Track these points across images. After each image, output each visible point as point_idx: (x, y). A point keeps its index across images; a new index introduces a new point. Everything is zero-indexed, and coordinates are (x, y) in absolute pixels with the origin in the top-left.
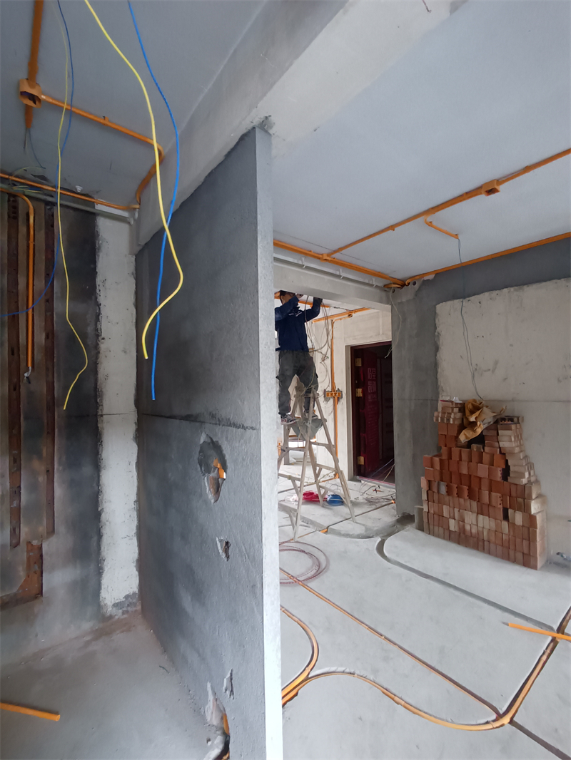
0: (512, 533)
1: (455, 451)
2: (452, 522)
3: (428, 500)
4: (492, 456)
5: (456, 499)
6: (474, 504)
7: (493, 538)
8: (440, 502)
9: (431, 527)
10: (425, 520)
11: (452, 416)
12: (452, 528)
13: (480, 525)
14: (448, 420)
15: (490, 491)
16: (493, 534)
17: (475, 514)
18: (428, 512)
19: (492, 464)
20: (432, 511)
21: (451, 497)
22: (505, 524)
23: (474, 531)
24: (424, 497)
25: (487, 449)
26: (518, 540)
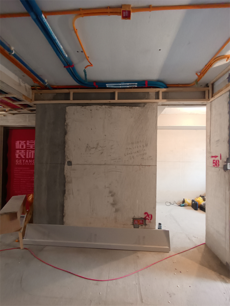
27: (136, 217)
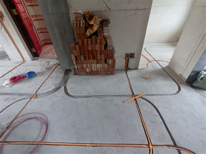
0: (108, 67)
1: (85, 40)
2: (87, 69)
3: (76, 64)
4: (101, 40)
5: (88, 60)
6: (95, 61)
7: (102, 70)
8: (82, 63)
9: (80, 73)
10: (77, 71)
11: (81, 22)
12: (88, 71)
13: (98, 67)
14: (80, 25)
15: (101, 54)
16: (102, 69)
17: (95, 64)
18: (78, 68)
19: (101, 44)
20: (79, 67)
21: (86, 60)
22: (106, 65)
23: (96, 70)
24: (75, 63)
25: (99, 37)
26: (110, 68)
27: (128, 53)
